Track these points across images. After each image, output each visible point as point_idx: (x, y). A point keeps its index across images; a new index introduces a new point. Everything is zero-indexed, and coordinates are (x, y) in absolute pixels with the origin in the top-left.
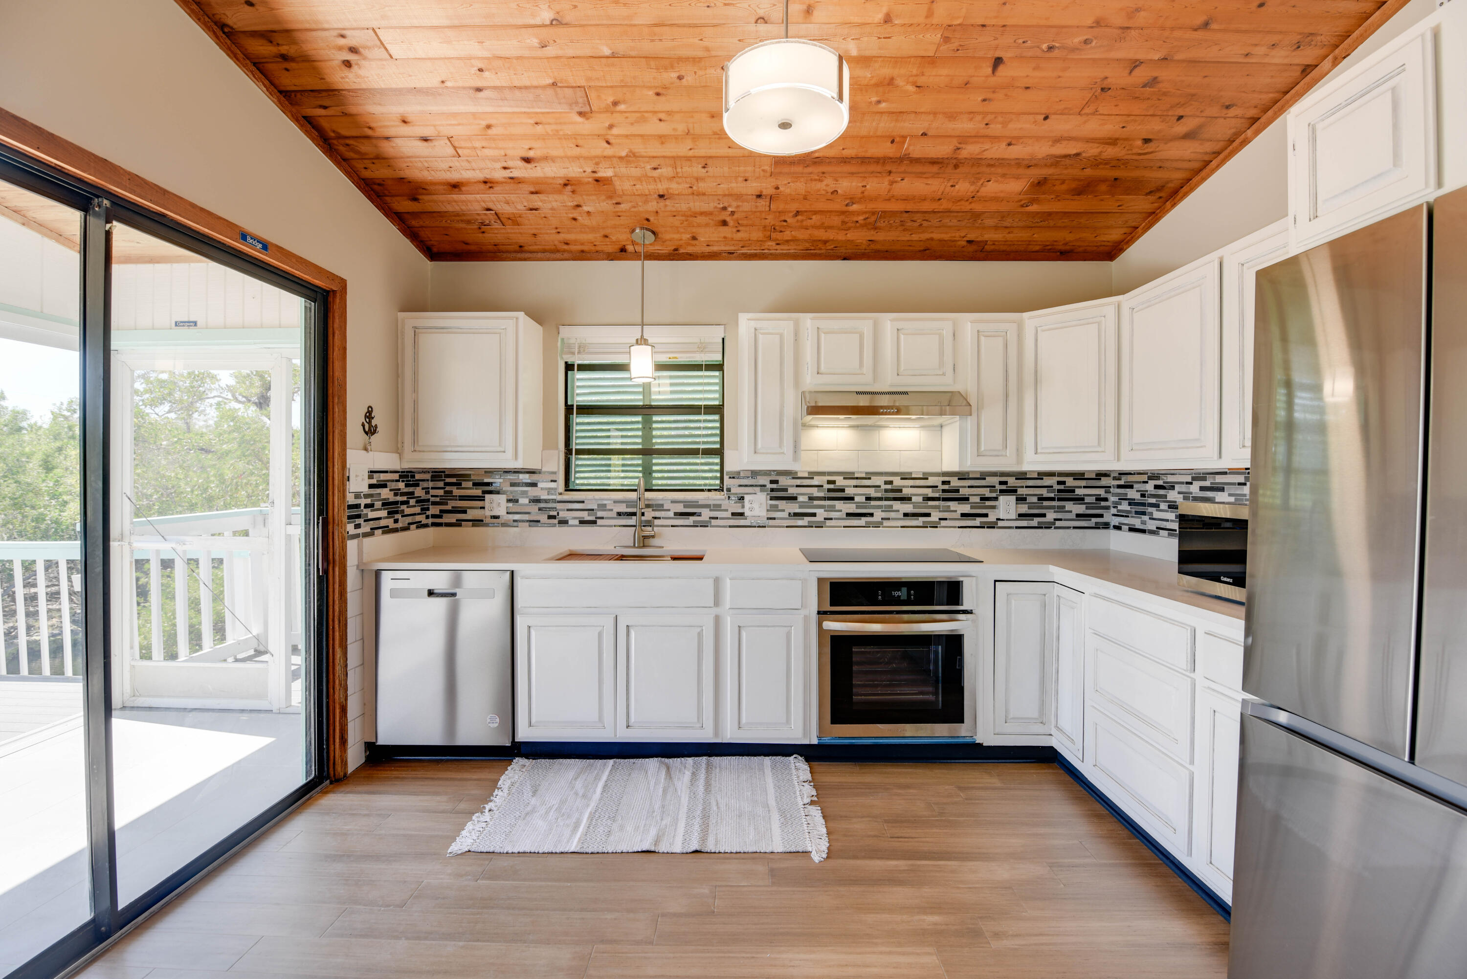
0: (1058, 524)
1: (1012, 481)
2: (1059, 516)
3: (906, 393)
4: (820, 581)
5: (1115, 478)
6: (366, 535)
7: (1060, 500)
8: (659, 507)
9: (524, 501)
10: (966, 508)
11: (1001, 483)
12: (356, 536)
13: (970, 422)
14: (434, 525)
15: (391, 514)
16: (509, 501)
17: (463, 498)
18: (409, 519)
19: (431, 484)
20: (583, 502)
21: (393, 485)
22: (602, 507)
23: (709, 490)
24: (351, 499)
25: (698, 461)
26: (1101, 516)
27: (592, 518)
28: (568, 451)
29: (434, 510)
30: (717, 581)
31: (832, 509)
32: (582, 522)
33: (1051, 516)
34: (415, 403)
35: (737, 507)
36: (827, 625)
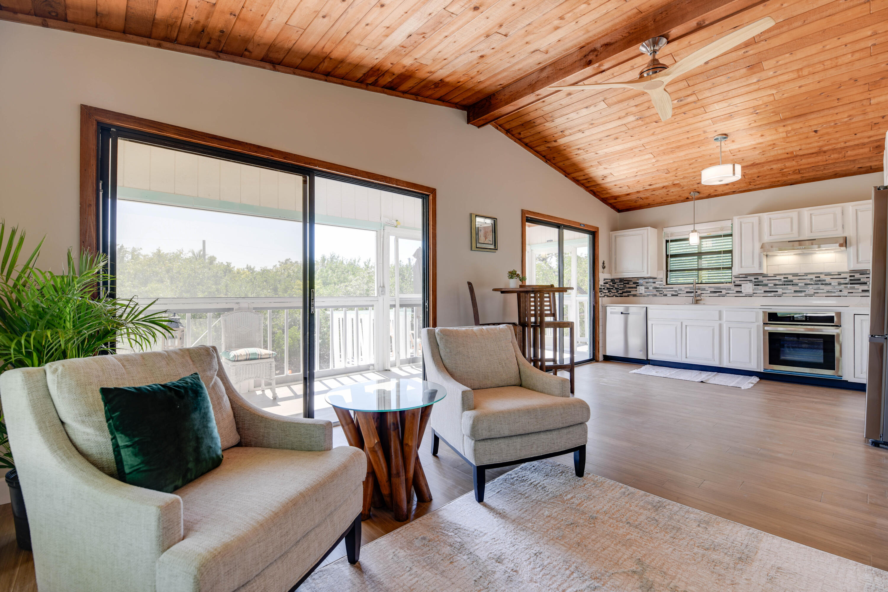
3: (815, 240)
4: (765, 313)
6: (603, 297)
8: (704, 289)
9: (651, 288)
12: (601, 297)
14: (620, 296)
15: (609, 291)
16: (645, 288)
17: (629, 288)
18: (613, 294)
19: (619, 284)
20: (673, 288)
21: (609, 283)
22: (680, 290)
23: (726, 283)
24: (600, 287)
25: (721, 272)
27: (676, 294)
28: (667, 271)
29: (620, 292)
30: (720, 312)
31: (786, 289)
32: (672, 295)
34: (616, 259)
35: (738, 289)
36: (766, 328)
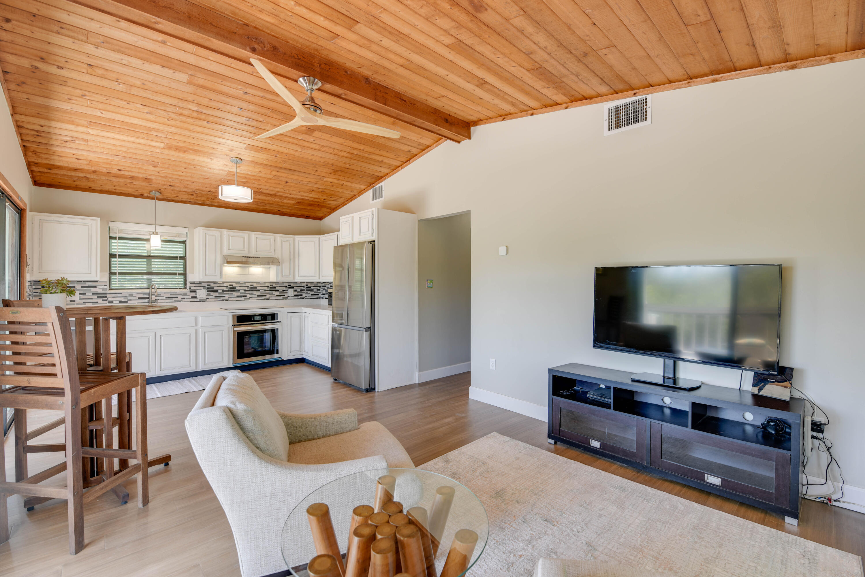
0: (306, 297)
1: (292, 285)
2: (306, 295)
3: (259, 258)
4: (233, 315)
5: (322, 284)
7: (306, 290)
8: (159, 295)
9: (88, 294)
10: (278, 293)
11: (289, 285)
13: (279, 267)
16: (80, 294)
20: (121, 294)
22: (131, 295)
23: (180, 289)
25: (176, 277)
26: (318, 295)
27: (126, 300)
28: (110, 273)
30: (196, 318)
31: (231, 294)
32: (121, 302)
33: (304, 295)
35: (193, 294)
36: (236, 329)
